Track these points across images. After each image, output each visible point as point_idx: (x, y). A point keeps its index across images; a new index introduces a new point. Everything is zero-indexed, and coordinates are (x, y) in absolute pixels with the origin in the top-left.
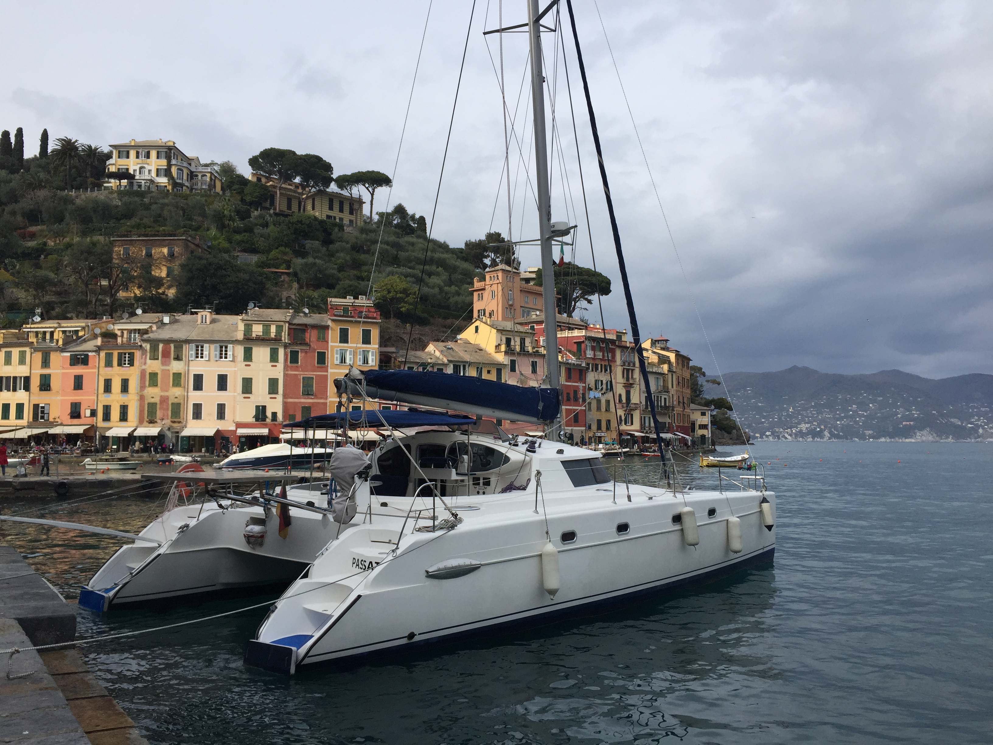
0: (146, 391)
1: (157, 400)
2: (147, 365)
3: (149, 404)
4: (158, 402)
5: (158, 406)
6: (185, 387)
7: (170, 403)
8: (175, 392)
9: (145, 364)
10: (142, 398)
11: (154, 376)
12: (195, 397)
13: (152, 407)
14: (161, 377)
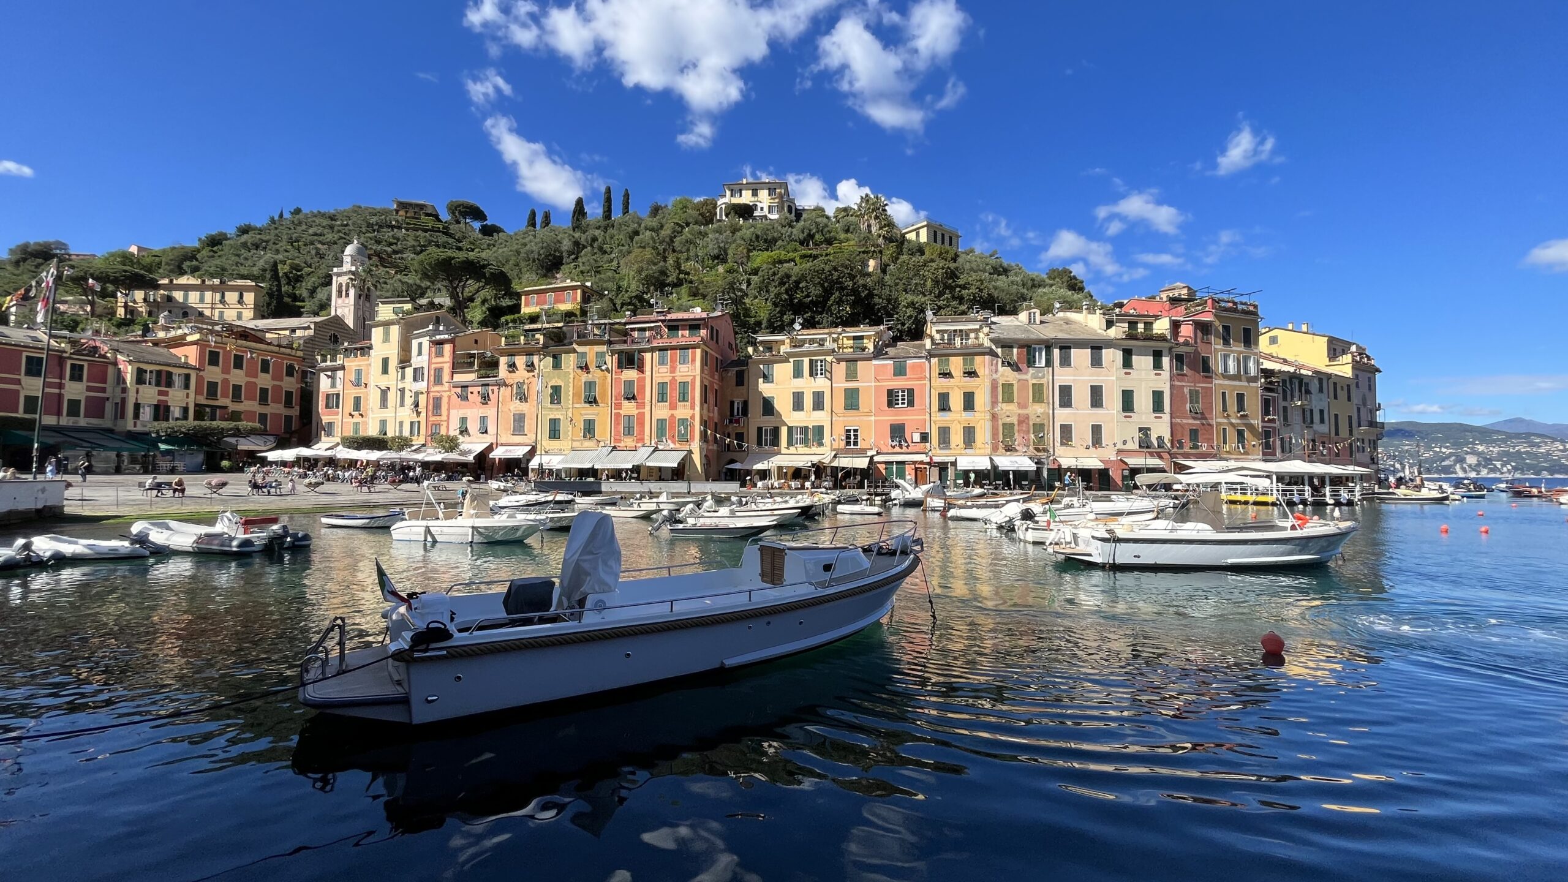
0: (999, 408)
1: (1014, 420)
2: (999, 374)
3: (1003, 424)
4: (1016, 423)
5: (1016, 428)
6: (1048, 403)
7: (1031, 423)
8: (1037, 410)
9: (996, 371)
10: (994, 417)
11: (1008, 387)
12: (1063, 415)
13: (1009, 428)
14: (1018, 389)
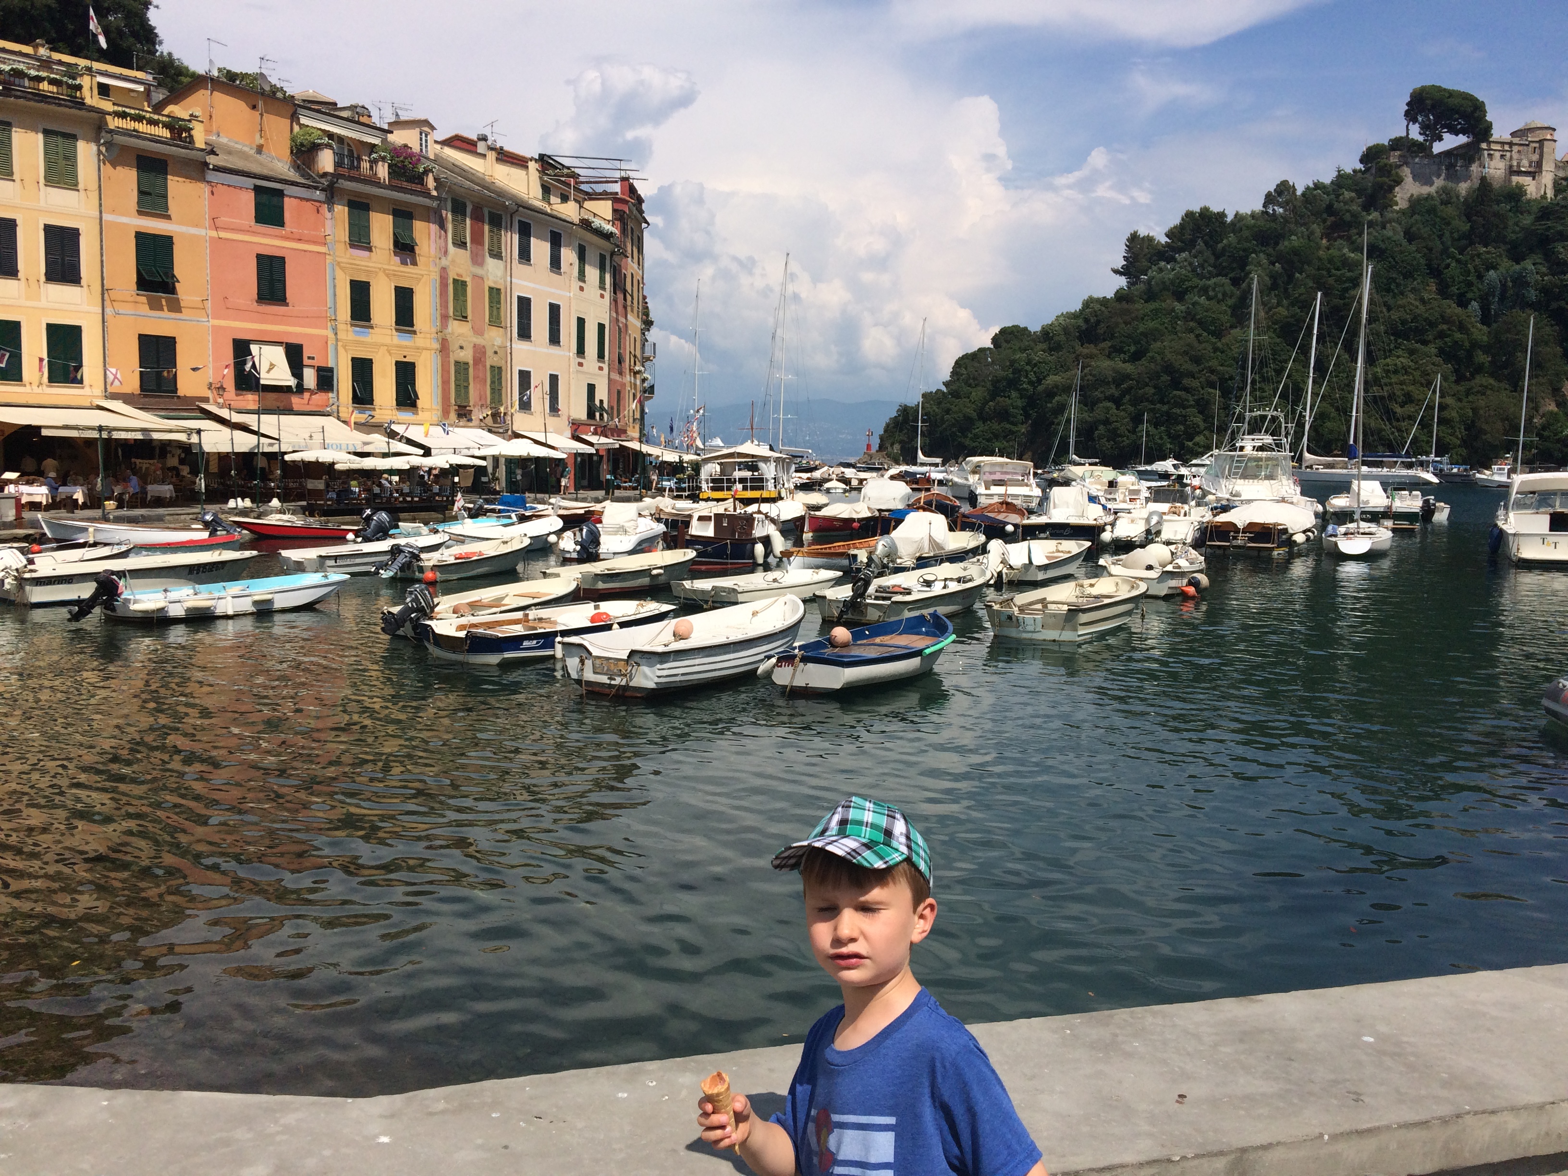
0: (450, 329)
1: (466, 355)
2: (450, 257)
3: (456, 363)
4: (471, 362)
5: (471, 371)
6: (506, 329)
8: (493, 339)
9: (446, 253)
10: (444, 348)
11: (460, 286)
12: (521, 353)
13: (462, 372)
14: (473, 297)
